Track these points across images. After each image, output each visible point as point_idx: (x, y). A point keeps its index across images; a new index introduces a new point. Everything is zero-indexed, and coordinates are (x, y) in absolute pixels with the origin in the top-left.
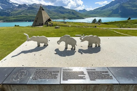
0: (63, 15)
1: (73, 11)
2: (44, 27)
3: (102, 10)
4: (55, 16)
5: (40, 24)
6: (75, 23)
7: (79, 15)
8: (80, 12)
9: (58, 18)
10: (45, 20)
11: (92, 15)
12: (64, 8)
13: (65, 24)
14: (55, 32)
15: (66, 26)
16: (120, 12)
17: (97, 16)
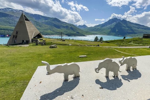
0: (59, 30)
1: (72, 26)
2: (31, 47)
3: (102, 27)
4: (47, 30)
5: (23, 41)
6: (76, 41)
7: (80, 32)
8: (80, 28)
9: (52, 34)
10: (31, 36)
11: (93, 32)
12: (60, 21)
13: (64, 43)
14: (51, 54)
15: (66, 45)
16: (117, 30)
17: (98, 33)
